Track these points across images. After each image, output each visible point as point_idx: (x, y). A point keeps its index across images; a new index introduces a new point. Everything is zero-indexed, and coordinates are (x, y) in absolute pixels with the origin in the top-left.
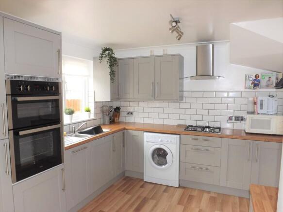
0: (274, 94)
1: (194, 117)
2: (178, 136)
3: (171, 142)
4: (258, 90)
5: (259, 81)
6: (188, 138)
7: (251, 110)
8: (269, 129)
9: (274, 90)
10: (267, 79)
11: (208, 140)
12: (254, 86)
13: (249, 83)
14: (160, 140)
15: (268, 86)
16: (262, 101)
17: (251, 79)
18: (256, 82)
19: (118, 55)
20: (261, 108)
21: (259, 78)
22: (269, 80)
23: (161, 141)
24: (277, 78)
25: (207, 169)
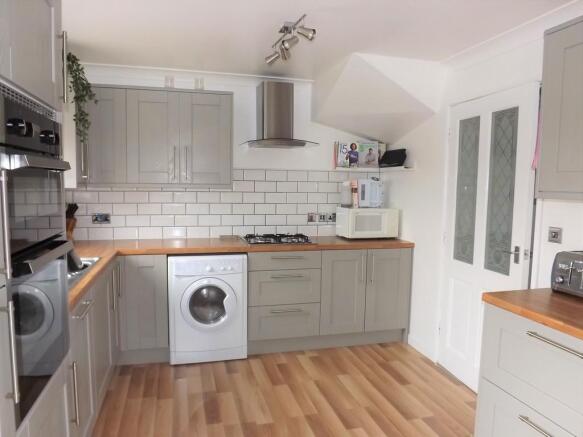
0: (377, 176)
1: (248, 220)
2: (245, 256)
3: (232, 269)
4: (355, 169)
5: (357, 154)
6: (264, 258)
7: (347, 201)
8: (380, 229)
9: (377, 169)
10: (367, 151)
11: (300, 258)
12: (351, 162)
13: (342, 158)
14: (208, 268)
15: (368, 163)
16: (363, 186)
17: (344, 151)
18: (352, 156)
19: (93, 75)
20: (363, 198)
21: (357, 150)
22: (370, 154)
23: (212, 270)
24: (379, 152)
25: (300, 311)
